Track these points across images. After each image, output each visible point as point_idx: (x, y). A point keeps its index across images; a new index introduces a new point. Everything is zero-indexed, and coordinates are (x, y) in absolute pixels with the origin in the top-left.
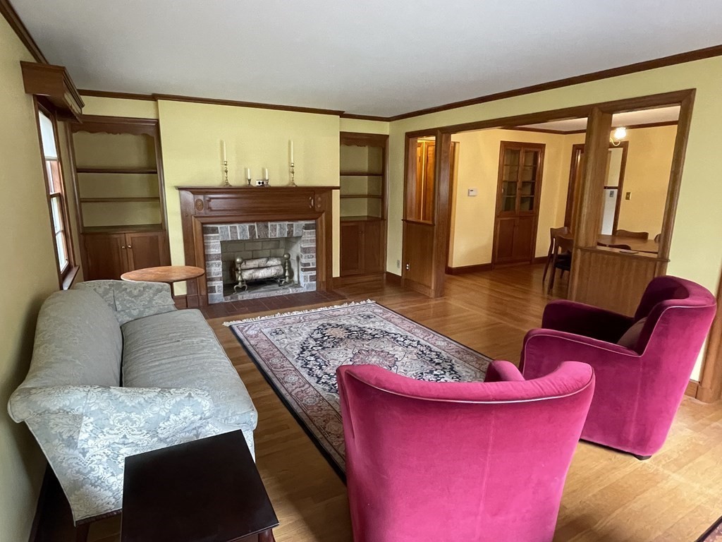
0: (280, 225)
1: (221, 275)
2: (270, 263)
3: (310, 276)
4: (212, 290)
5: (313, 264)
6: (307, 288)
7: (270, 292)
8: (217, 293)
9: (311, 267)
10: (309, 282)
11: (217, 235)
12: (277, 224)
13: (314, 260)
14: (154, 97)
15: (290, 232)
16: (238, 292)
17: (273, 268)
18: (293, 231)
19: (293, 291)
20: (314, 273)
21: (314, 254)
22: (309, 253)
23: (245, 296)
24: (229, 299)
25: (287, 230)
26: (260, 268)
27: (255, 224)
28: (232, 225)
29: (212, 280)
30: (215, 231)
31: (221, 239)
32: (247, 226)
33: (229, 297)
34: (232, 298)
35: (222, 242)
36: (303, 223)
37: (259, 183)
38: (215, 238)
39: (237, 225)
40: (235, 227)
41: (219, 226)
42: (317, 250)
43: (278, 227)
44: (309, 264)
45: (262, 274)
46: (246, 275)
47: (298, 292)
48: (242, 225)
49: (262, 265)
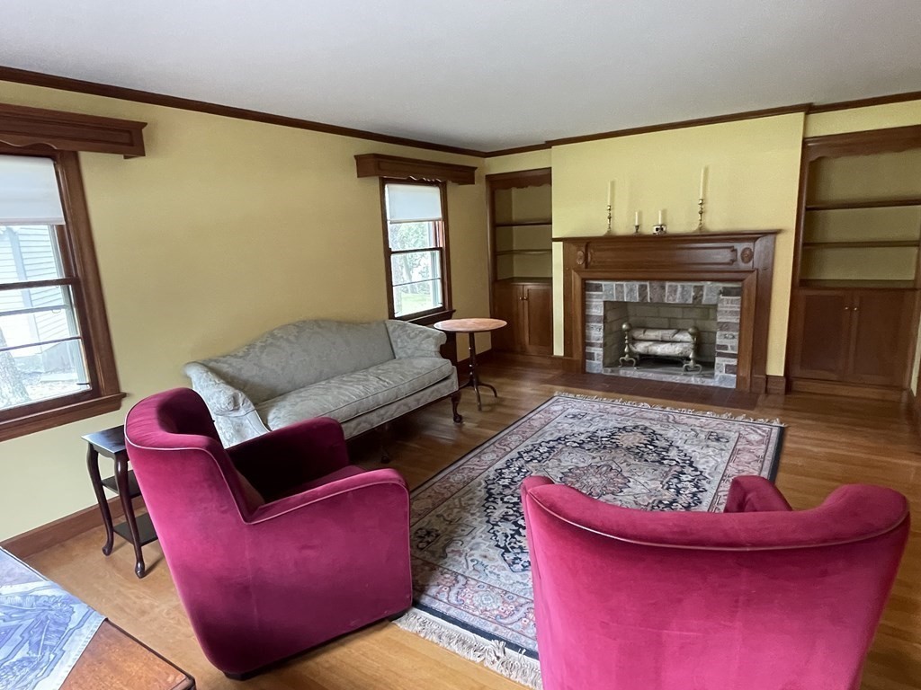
0: (683, 287)
1: (601, 341)
2: (679, 337)
3: (727, 366)
4: (591, 356)
5: (733, 348)
6: (721, 382)
7: (663, 376)
8: (596, 362)
9: (730, 351)
10: (724, 373)
11: (600, 293)
12: (679, 285)
13: (735, 342)
14: (549, 145)
15: (697, 298)
16: (623, 366)
17: (679, 345)
18: (702, 295)
19: (695, 380)
20: (734, 362)
21: (736, 334)
22: (727, 330)
23: (628, 372)
24: (608, 372)
25: (693, 294)
26: (663, 341)
27: (648, 283)
28: (618, 283)
29: (591, 345)
30: (598, 288)
31: (604, 299)
32: (637, 285)
33: (609, 370)
34: (612, 371)
35: (605, 302)
36: (721, 285)
37: (657, 229)
38: (598, 297)
39: (624, 283)
40: (622, 286)
41: (603, 283)
42: (741, 327)
43: (679, 289)
44: (725, 347)
45: (661, 349)
46: (640, 348)
47: (704, 384)
48: (630, 283)
49: (667, 339)
